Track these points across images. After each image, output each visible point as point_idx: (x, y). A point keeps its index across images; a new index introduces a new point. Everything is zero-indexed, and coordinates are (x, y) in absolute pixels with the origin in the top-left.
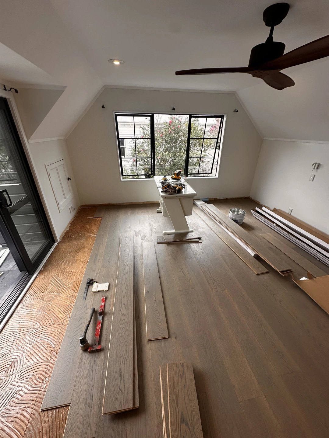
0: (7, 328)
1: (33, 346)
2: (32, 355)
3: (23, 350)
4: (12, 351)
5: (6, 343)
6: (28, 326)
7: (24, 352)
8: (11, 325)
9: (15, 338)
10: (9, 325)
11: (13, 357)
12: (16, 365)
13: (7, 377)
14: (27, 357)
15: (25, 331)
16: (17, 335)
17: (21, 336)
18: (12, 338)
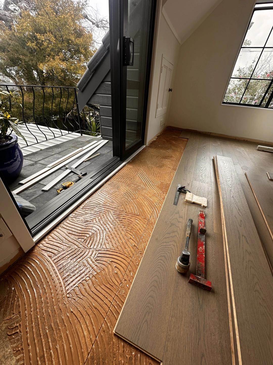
0: (94, 196)
1: (115, 228)
2: (113, 238)
3: (105, 226)
4: (94, 221)
5: (90, 210)
6: (113, 204)
7: (105, 230)
8: (98, 196)
9: (99, 209)
10: (97, 195)
11: (94, 228)
12: (95, 239)
13: (84, 248)
14: (108, 238)
15: (110, 208)
16: (101, 208)
17: (105, 211)
18: (97, 208)
